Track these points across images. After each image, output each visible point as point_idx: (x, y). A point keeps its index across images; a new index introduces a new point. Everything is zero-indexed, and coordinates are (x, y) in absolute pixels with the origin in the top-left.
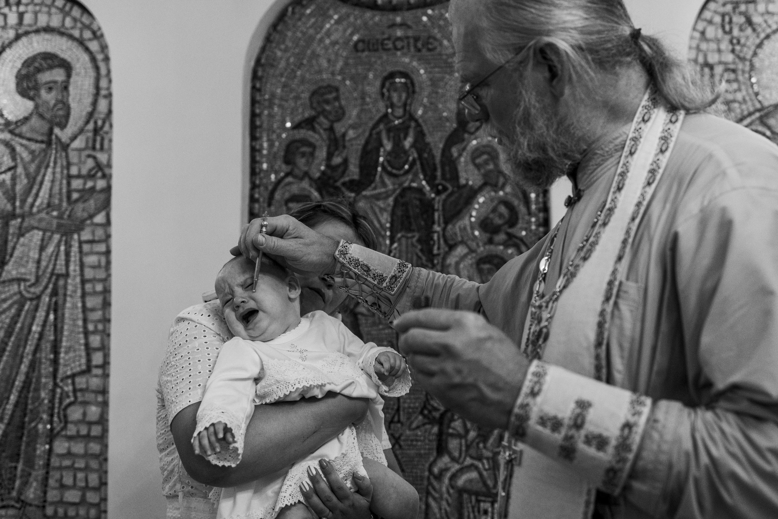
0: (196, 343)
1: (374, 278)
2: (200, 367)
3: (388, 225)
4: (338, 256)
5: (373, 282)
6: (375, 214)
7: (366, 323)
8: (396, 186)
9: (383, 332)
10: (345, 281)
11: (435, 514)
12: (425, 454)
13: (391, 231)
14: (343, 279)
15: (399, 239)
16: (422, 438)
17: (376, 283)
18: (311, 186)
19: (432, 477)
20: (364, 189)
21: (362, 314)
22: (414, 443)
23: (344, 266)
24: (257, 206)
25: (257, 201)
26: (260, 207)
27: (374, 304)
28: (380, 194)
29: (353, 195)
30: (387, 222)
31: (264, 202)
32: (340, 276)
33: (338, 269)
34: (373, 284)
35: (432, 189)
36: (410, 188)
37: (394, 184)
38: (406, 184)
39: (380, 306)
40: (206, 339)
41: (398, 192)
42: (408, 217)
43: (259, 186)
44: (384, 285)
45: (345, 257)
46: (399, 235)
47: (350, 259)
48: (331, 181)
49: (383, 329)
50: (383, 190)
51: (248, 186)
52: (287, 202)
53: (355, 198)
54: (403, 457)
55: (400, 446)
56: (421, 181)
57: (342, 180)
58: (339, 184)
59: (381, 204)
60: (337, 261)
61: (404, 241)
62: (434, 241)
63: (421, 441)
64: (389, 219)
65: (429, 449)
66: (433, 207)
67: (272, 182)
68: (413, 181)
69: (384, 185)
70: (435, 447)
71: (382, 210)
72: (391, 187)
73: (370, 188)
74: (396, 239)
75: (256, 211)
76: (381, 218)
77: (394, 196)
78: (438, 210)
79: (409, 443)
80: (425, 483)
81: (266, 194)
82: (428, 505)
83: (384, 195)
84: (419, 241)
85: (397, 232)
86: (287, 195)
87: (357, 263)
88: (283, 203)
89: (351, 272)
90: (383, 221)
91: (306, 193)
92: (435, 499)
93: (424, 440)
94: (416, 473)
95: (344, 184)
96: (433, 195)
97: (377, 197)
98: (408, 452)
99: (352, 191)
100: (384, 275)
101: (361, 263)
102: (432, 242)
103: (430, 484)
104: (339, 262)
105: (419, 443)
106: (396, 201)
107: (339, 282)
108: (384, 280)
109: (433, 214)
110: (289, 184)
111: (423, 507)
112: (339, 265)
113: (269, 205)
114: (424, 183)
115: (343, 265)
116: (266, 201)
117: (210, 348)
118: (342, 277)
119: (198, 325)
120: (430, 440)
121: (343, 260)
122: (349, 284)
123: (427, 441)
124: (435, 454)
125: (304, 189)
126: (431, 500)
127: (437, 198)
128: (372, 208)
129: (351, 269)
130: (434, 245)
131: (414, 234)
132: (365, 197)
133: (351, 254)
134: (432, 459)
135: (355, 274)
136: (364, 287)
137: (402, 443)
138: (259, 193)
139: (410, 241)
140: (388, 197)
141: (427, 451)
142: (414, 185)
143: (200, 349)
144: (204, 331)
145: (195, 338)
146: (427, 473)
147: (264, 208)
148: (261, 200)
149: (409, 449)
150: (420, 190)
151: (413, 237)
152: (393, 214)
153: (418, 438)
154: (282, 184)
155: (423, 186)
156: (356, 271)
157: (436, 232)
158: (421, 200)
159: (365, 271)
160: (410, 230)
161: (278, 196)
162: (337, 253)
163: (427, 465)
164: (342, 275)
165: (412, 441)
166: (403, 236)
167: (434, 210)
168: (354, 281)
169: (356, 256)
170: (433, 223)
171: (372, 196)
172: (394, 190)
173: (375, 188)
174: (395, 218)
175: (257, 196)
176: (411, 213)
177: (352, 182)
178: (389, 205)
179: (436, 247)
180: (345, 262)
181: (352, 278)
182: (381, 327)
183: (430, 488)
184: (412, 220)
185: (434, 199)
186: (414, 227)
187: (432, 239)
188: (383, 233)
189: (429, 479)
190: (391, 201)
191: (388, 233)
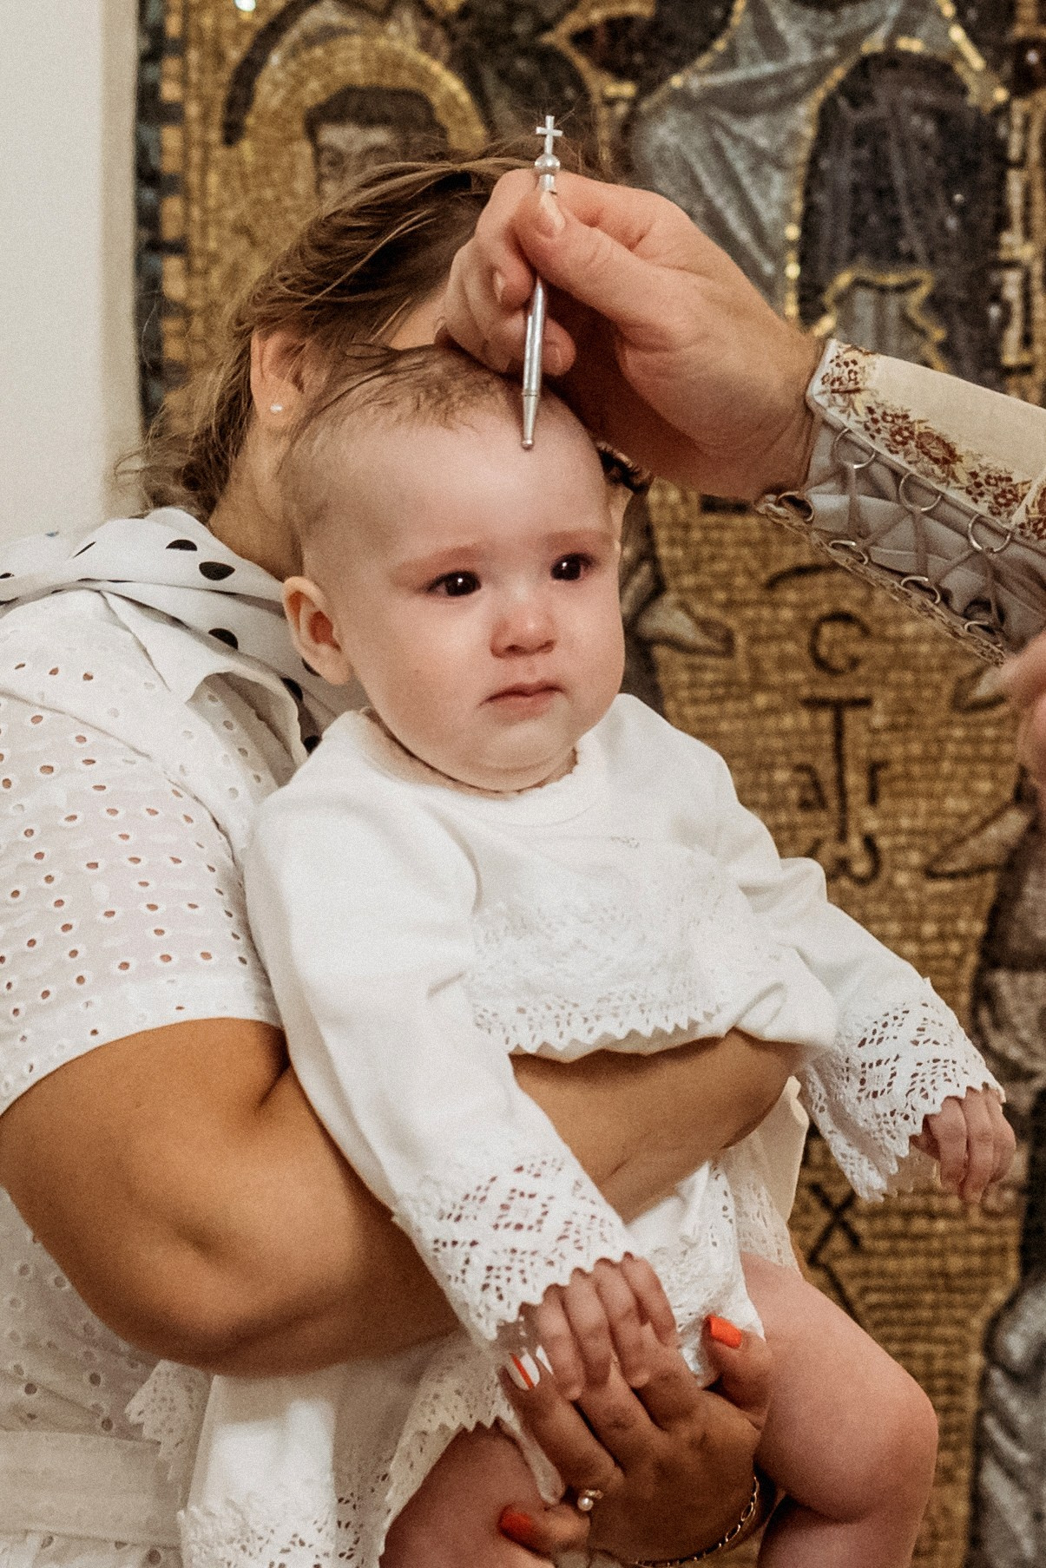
0: (57, 792)
1: (975, 490)
2: (102, 892)
3: (793, 232)
4: (822, 400)
5: (972, 506)
6: (732, 181)
7: (692, 685)
8: (830, 51)
9: (771, 723)
10: (854, 509)
11: (1014, 1541)
12: (968, 1273)
13: (803, 260)
14: (845, 499)
15: (843, 299)
16: (954, 1203)
17: (982, 508)
18: (425, 45)
19: (997, 1375)
20: (678, 65)
21: (675, 644)
22: (920, 1225)
23: (845, 440)
24: (171, 137)
25: (167, 114)
26: (187, 141)
27: (978, 604)
28: (753, 85)
29: (628, 89)
30: (789, 218)
31: (205, 117)
32: (831, 486)
33: (821, 460)
34: (969, 514)
35: (993, 65)
36: (892, 60)
37: (818, 43)
38: (874, 44)
39: (1002, 615)
40: (98, 774)
41: (839, 73)
42: (884, 194)
43: (179, 47)
44: (1019, 516)
45: (851, 403)
46: (844, 279)
47: (871, 410)
48: (521, 27)
49: (772, 710)
50: (769, 68)
51: (130, 44)
52: (314, 122)
53: (634, 102)
54: (865, 1290)
55: (854, 1240)
56: (947, 23)
57: (574, 21)
58: (557, 38)
59: (756, 130)
60: (817, 419)
61: (864, 303)
62: (1006, 308)
63: (946, 1214)
64: (798, 207)
65: (986, 1252)
66: (1002, 146)
67: (243, 27)
68: (904, 26)
69: (771, 42)
70: (1013, 1240)
71: (761, 159)
72: (802, 54)
73: (704, 61)
74: (828, 298)
75: (169, 164)
76: (758, 202)
77: (820, 94)
78: (1021, 164)
79: (896, 1224)
80: (971, 1401)
81: (217, 87)
82: (979, 1501)
83: (773, 92)
84: (935, 303)
85: (834, 266)
86: (314, 91)
87: (902, 431)
88: (298, 127)
89: (876, 468)
90: (768, 214)
91: (406, 80)
92: (1011, 1472)
93: (963, 1213)
94: (929, 1358)
95: (582, 39)
96: (1001, 95)
97: (741, 102)
98: (891, 1265)
99: (621, 74)
100: (1017, 479)
101: (918, 429)
102: (994, 312)
103: (990, 1405)
104: (825, 424)
105: (941, 1225)
106: (827, 117)
107: (836, 514)
108: (1018, 499)
109: (1001, 182)
110: (328, 33)
111: (962, 1509)
112: (825, 440)
113: (232, 133)
114: (957, 34)
115: (843, 437)
116: (218, 115)
117: (122, 813)
118: (843, 492)
119: (46, 715)
120: (989, 1214)
121: (843, 418)
122: (874, 524)
123: (976, 1218)
124: (1013, 1273)
125: (397, 63)
126: (994, 1479)
127: (1019, 107)
128: (717, 149)
129: (877, 458)
130: (1005, 322)
131: (917, 273)
132: (683, 99)
133: (874, 393)
134: (999, 1296)
135: (896, 475)
136: (936, 528)
137: (861, 1226)
138: (184, 81)
139: (892, 305)
140: (792, 98)
141: (976, 1262)
142: (912, 45)
143: (80, 815)
144: (81, 739)
145: (49, 769)
146: (976, 1360)
147: (206, 147)
148: (193, 110)
149: (894, 1253)
150: (940, 71)
151: (914, 284)
152: (813, 179)
153: (936, 1203)
154: (293, 35)
155: (957, 54)
156: (898, 460)
157: (1012, 264)
158: (941, 117)
159: (936, 461)
160: (897, 257)
161: (269, 91)
162: (816, 386)
163: (977, 1323)
164: (840, 475)
165: (908, 1215)
166: (858, 283)
167: (1003, 163)
168: (890, 505)
169: (896, 403)
170: (1002, 223)
171: (714, 96)
172: (820, 70)
173: (729, 60)
174: (821, 198)
175: (170, 91)
176: (900, 177)
177: (618, 27)
178: (794, 137)
179: (1013, 335)
180: (851, 424)
181: (882, 495)
182: (761, 700)
183: (990, 1423)
184: (905, 211)
185: (1003, 111)
186: (913, 241)
187: (996, 297)
188: (768, 268)
189: (984, 1381)
190: (803, 118)
191: (793, 271)
